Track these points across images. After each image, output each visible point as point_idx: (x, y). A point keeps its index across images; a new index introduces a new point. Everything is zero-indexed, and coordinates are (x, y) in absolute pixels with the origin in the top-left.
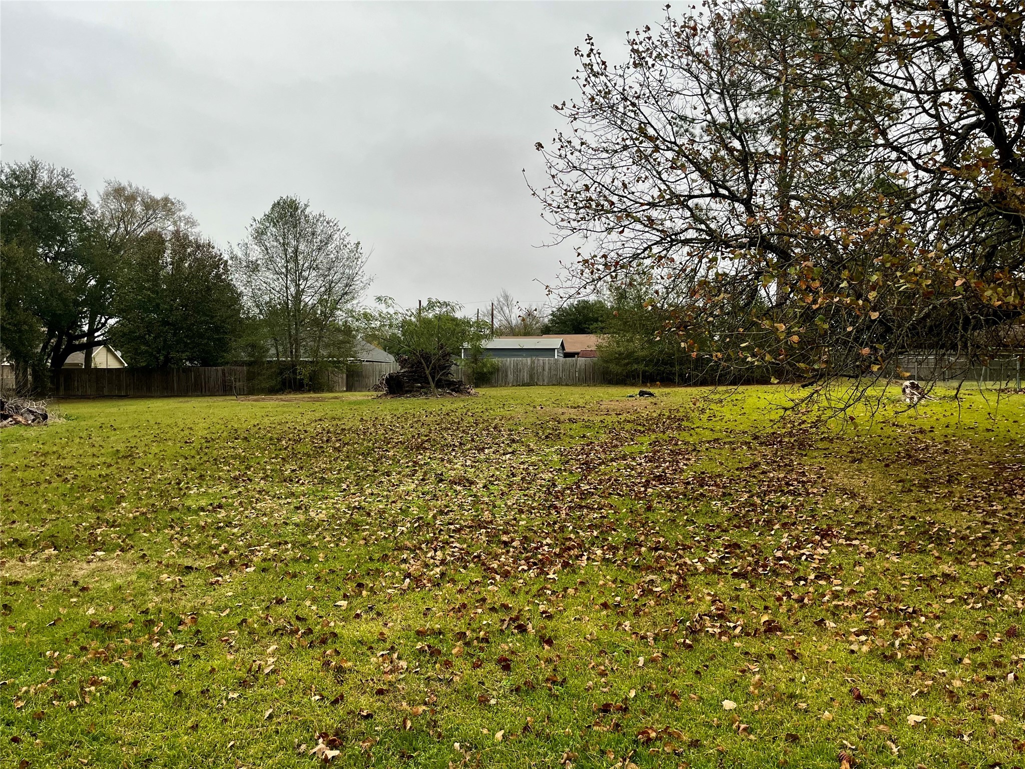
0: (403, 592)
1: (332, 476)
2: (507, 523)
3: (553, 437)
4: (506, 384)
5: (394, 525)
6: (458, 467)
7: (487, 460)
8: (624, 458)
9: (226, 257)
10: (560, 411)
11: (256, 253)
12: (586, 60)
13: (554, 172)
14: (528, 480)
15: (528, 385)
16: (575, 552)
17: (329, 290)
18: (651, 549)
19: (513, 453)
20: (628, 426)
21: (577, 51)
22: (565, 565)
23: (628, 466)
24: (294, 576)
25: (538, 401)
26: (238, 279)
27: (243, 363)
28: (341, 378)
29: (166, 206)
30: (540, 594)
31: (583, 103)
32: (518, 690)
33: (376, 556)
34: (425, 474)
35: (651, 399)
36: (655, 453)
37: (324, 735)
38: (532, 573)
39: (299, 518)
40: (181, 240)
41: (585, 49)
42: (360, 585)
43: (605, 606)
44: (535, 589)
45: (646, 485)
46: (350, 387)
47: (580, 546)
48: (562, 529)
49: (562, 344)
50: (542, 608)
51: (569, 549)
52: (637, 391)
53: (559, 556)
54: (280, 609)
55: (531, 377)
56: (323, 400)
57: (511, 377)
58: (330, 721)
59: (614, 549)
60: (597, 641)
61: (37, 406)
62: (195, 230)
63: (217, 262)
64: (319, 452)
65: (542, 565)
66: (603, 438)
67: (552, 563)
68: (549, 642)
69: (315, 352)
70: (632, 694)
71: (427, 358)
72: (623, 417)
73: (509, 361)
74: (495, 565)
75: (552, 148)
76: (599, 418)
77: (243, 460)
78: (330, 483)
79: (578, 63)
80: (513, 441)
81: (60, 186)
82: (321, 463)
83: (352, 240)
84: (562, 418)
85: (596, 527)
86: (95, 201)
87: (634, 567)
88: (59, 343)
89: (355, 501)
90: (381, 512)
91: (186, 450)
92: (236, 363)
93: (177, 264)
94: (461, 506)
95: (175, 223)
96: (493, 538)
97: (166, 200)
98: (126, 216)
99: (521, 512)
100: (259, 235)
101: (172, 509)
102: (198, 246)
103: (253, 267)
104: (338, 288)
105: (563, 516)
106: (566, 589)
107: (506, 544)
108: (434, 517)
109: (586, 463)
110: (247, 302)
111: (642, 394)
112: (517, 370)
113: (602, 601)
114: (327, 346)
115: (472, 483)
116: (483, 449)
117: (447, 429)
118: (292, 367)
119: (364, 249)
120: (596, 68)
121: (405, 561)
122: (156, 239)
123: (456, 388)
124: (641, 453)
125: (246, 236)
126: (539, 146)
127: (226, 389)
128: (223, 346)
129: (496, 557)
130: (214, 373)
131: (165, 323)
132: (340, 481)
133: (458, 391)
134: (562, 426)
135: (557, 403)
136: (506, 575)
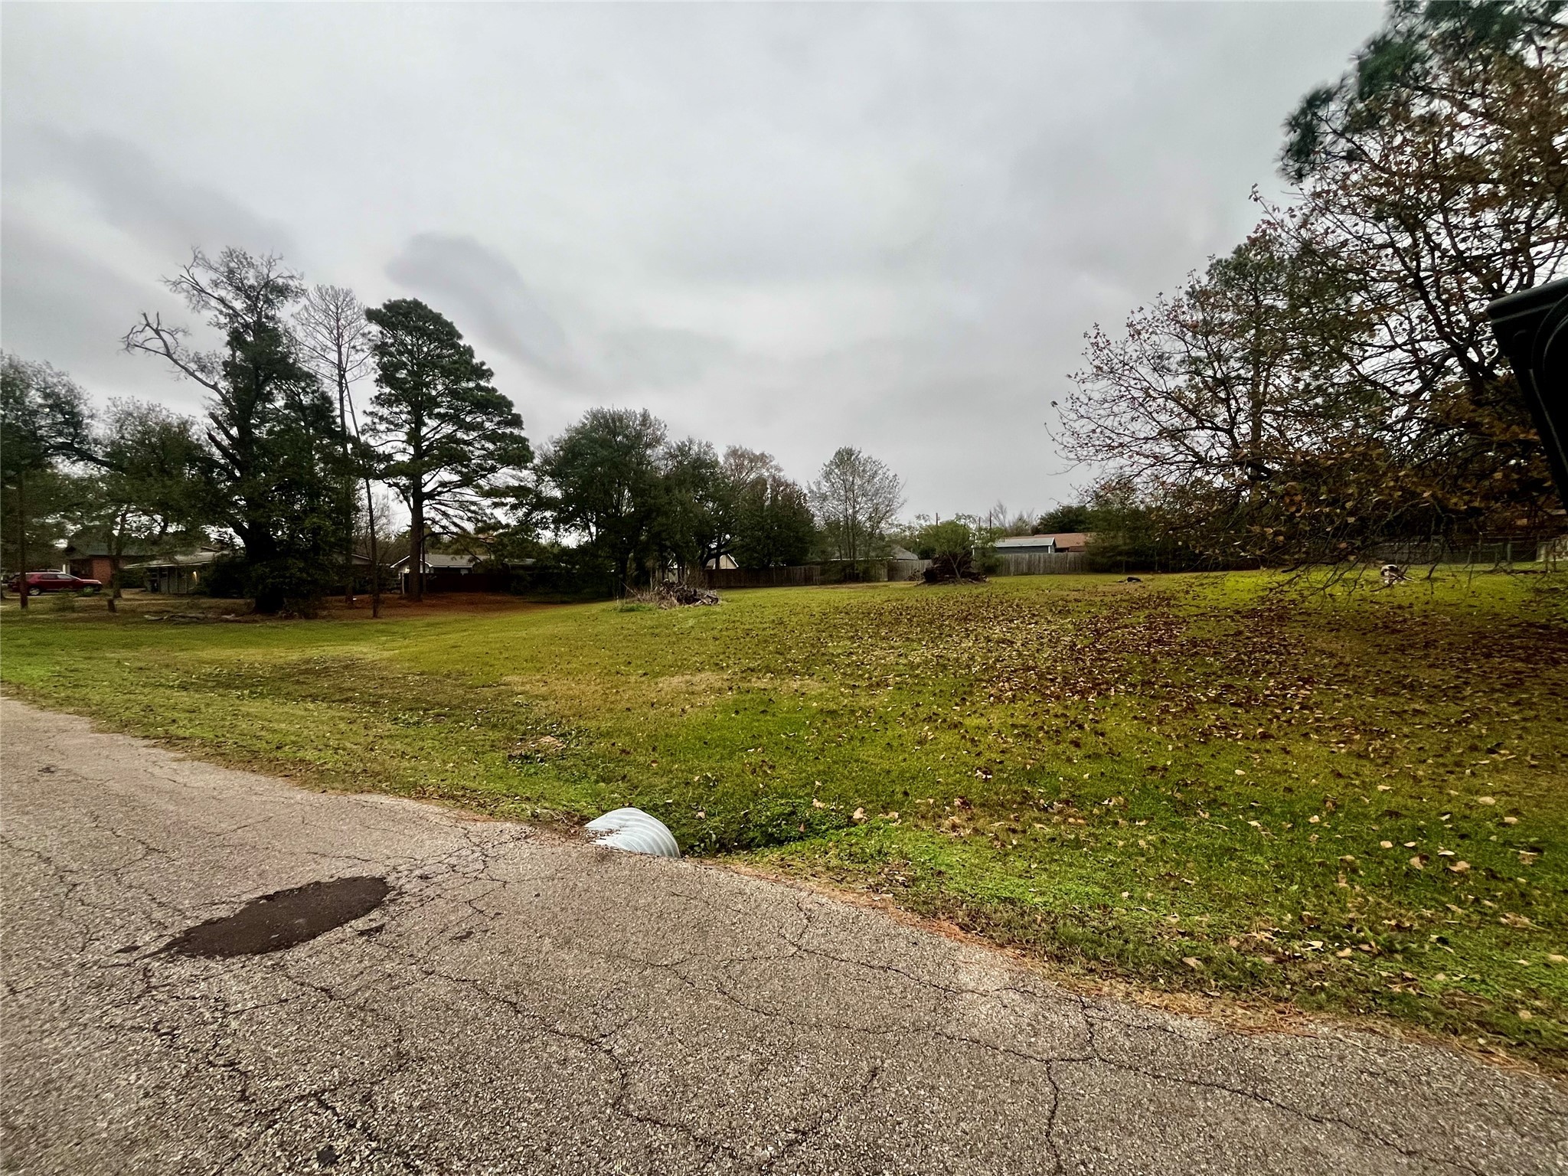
0: (992, 705)
1: (913, 636)
2: (1048, 668)
3: (1064, 612)
4: (1008, 574)
5: (969, 667)
6: (997, 632)
7: (1018, 628)
8: (1126, 627)
9: (806, 491)
10: (1066, 593)
11: (825, 487)
12: (1094, 341)
13: (1065, 421)
14: (1054, 642)
15: (1026, 574)
16: (1104, 687)
17: (876, 510)
18: (1162, 687)
19: (1036, 623)
20: (1124, 604)
21: (1085, 335)
22: (1099, 694)
23: (1130, 633)
24: (919, 692)
25: (1044, 586)
26: (813, 507)
27: (818, 564)
28: (884, 572)
29: (762, 458)
30: (1086, 709)
31: (1090, 370)
32: (1089, 757)
33: (966, 684)
34: (976, 636)
35: (1139, 584)
36: (1151, 623)
37: (980, 769)
38: (1076, 698)
39: (903, 661)
40: (777, 483)
41: (1093, 333)
42: (964, 699)
43: (1135, 718)
44: (1081, 706)
45: (1149, 645)
46: (891, 578)
47: (1107, 683)
48: (1091, 672)
49: (1054, 543)
50: (1090, 716)
51: (1099, 684)
52: (1125, 577)
53: (1092, 688)
54: (921, 709)
55: (1029, 569)
56: (877, 587)
57: (1012, 568)
58: (981, 762)
59: (1134, 686)
60: (1136, 736)
61: (713, 593)
62: (782, 474)
63: (801, 495)
64: (898, 622)
65: (1083, 693)
66: (1105, 613)
67: (1089, 693)
68: (1102, 734)
69: (867, 554)
70: (1169, 763)
71: (954, 556)
72: (1119, 597)
73: (1011, 556)
74: (1048, 692)
75: (1064, 406)
76: (1099, 599)
77: (852, 626)
78: (913, 641)
79: (1086, 343)
80: (1034, 615)
81: (705, 453)
82: (902, 629)
83: (891, 474)
84: (1068, 598)
85: (1116, 672)
86: (721, 460)
87: (1151, 697)
88: (703, 553)
89: (936, 652)
90: (957, 660)
91: (812, 620)
92: (813, 563)
93: (774, 499)
94: (1009, 656)
95: (768, 470)
96: (1041, 676)
97: (763, 455)
98: (740, 467)
99: (1056, 661)
100: (827, 475)
101: (823, 654)
102: (787, 485)
103: (824, 498)
104: (882, 508)
105: (1088, 664)
106: (1104, 708)
107: (1052, 680)
108: (994, 663)
109: (1096, 630)
110: (819, 521)
111: (1130, 580)
112: (1017, 563)
113: (1132, 715)
114: (874, 549)
115: (1012, 643)
116: (1013, 621)
117: (981, 607)
118: (851, 565)
119: (901, 480)
120: (1101, 345)
121: (985, 687)
122: (761, 482)
123: (976, 578)
124: (1139, 623)
125: (818, 475)
126: (1054, 403)
127: (807, 581)
128: (804, 551)
129: (1047, 688)
130: (799, 570)
131: (768, 537)
132: (920, 640)
133: (977, 579)
134: (1070, 604)
135: (1060, 587)
136: (1058, 698)
